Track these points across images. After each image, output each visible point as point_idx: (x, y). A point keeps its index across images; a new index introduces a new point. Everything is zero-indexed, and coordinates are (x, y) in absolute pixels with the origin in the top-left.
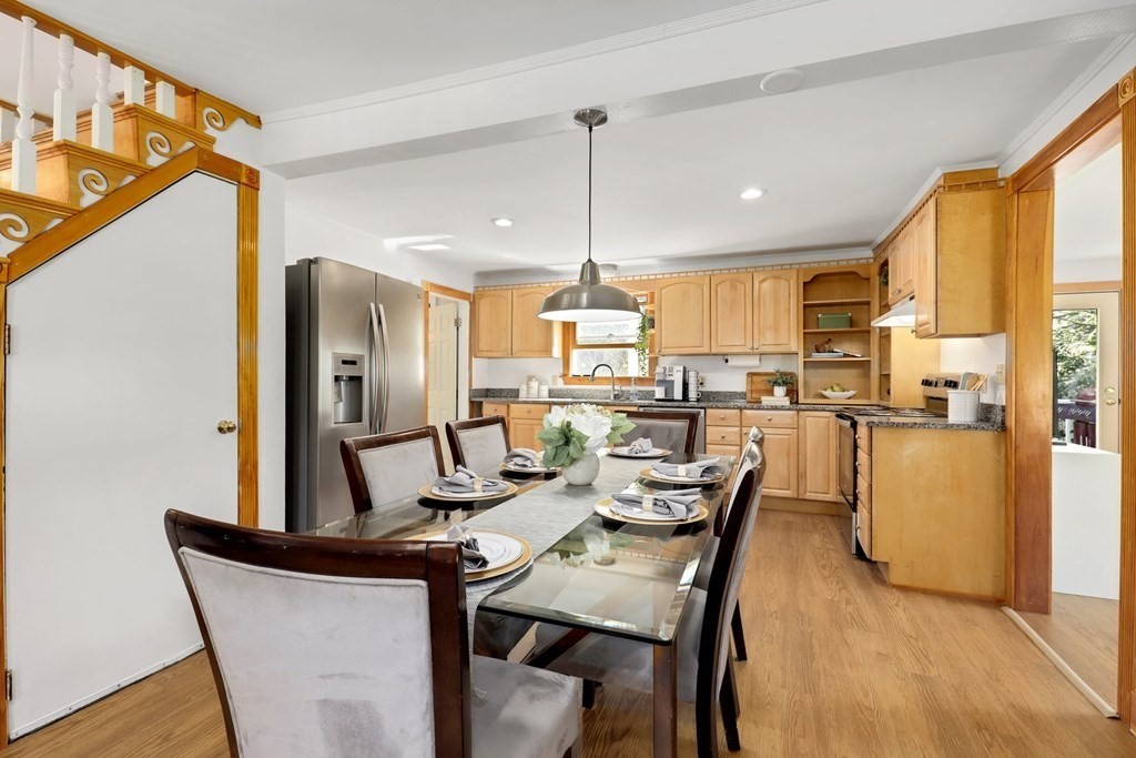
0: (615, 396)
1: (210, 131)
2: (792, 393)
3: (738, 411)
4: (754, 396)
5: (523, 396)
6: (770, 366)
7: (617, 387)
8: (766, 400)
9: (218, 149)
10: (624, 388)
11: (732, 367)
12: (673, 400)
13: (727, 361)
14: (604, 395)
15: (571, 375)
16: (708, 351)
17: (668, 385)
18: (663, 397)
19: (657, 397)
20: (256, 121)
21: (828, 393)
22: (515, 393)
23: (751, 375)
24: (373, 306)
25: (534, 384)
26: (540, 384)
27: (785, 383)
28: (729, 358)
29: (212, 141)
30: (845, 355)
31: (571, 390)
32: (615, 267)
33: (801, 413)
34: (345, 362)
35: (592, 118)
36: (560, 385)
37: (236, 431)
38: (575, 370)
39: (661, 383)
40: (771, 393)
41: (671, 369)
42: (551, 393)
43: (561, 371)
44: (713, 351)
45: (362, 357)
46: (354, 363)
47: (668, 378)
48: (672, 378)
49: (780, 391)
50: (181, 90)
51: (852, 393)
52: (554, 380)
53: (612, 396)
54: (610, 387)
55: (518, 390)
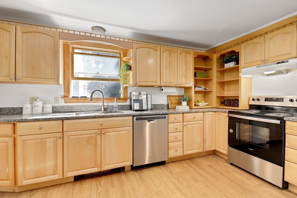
0: (105, 109)
3: (182, 114)
4: (173, 106)
7: (105, 104)
10: (110, 104)
11: (163, 92)
13: (162, 90)
14: (96, 109)
15: (70, 97)
16: (159, 84)
17: (140, 102)
18: (138, 108)
19: (135, 109)
23: (169, 96)
25: (39, 104)
26: (44, 103)
30: (205, 89)
31: (71, 107)
33: (204, 113)
36: (62, 103)
38: (73, 93)
39: (136, 101)
40: (180, 104)
41: (140, 94)
42: (55, 111)
43: (62, 94)
44: (162, 84)
47: (140, 98)
49: (184, 103)
52: (56, 99)
53: (103, 109)
54: (101, 104)
55: (21, 108)
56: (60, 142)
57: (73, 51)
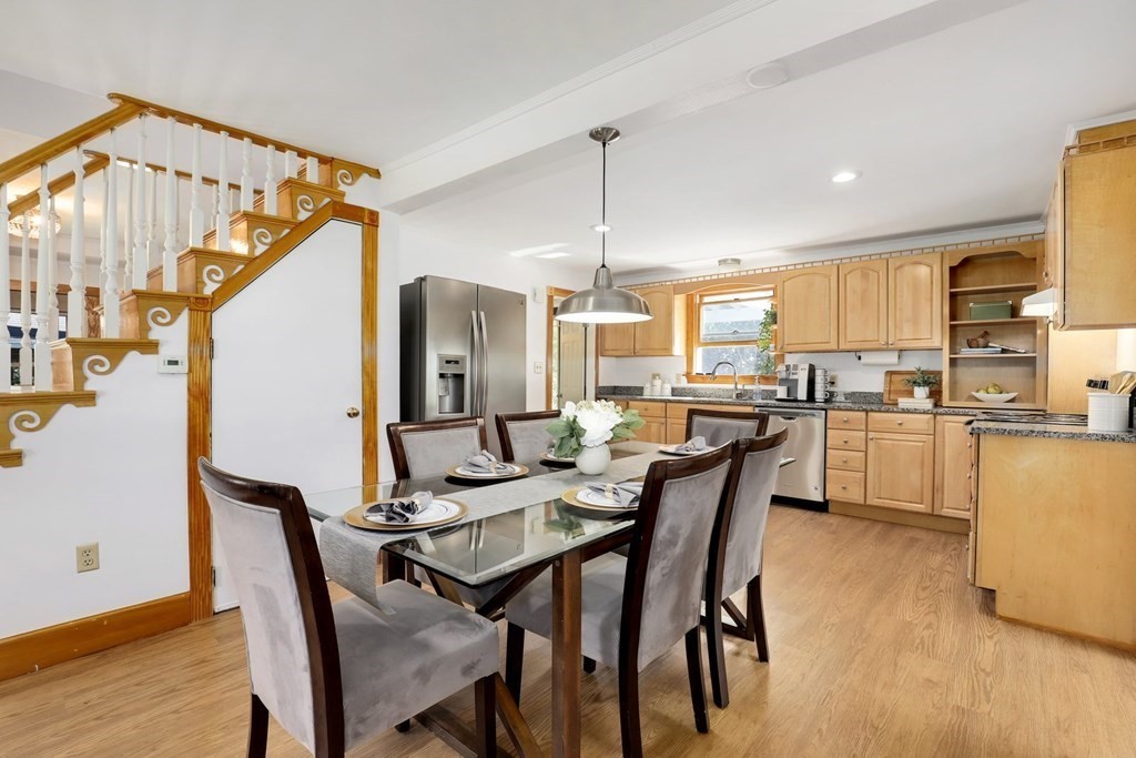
0: (739, 396)
1: (342, 188)
2: (935, 394)
3: (863, 414)
4: (892, 397)
5: (647, 395)
6: (912, 364)
7: (740, 387)
8: (904, 402)
9: (348, 200)
10: (747, 387)
11: (864, 365)
12: (796, 400)
13: (860, 358)
14: (726, 394)
15: (694, 374)
16: (835, 347)
17: (791, 386)
18: (785, 396)
19: (779, 396)
20: (376, 174)
21: (981, 395)
22: (640, 390)
23: (890, 374)
24: (474, 313)
25: (658, 382)
26: (663, 382)
27: (926, 383)
28: (861, 354)
29: (343, 194)
30: (1004, 351)
31: (694, 389)
32: (737, 261)
33: (938, 417)
34: (448, 362)
35: (603, 136)
36: (684, 383)
37: (360, 416)
38: (698, 368)
39: (783, 382)
40: (911, 394)
41: (796, 367)
42: (674, 391)
43: (684, 369)
44: (842, 347)
45: (463, 358)
46: (457, 362)
47: (792, 377)
48: (795, 377)
49: (921, 392)
50: (323, 160)
51: (1012, 395)
52: (678, 379)
53: (734, 396)
54: (732, 386)
55: (642, 388)
56: (663, 428)
57: (701, 301)
